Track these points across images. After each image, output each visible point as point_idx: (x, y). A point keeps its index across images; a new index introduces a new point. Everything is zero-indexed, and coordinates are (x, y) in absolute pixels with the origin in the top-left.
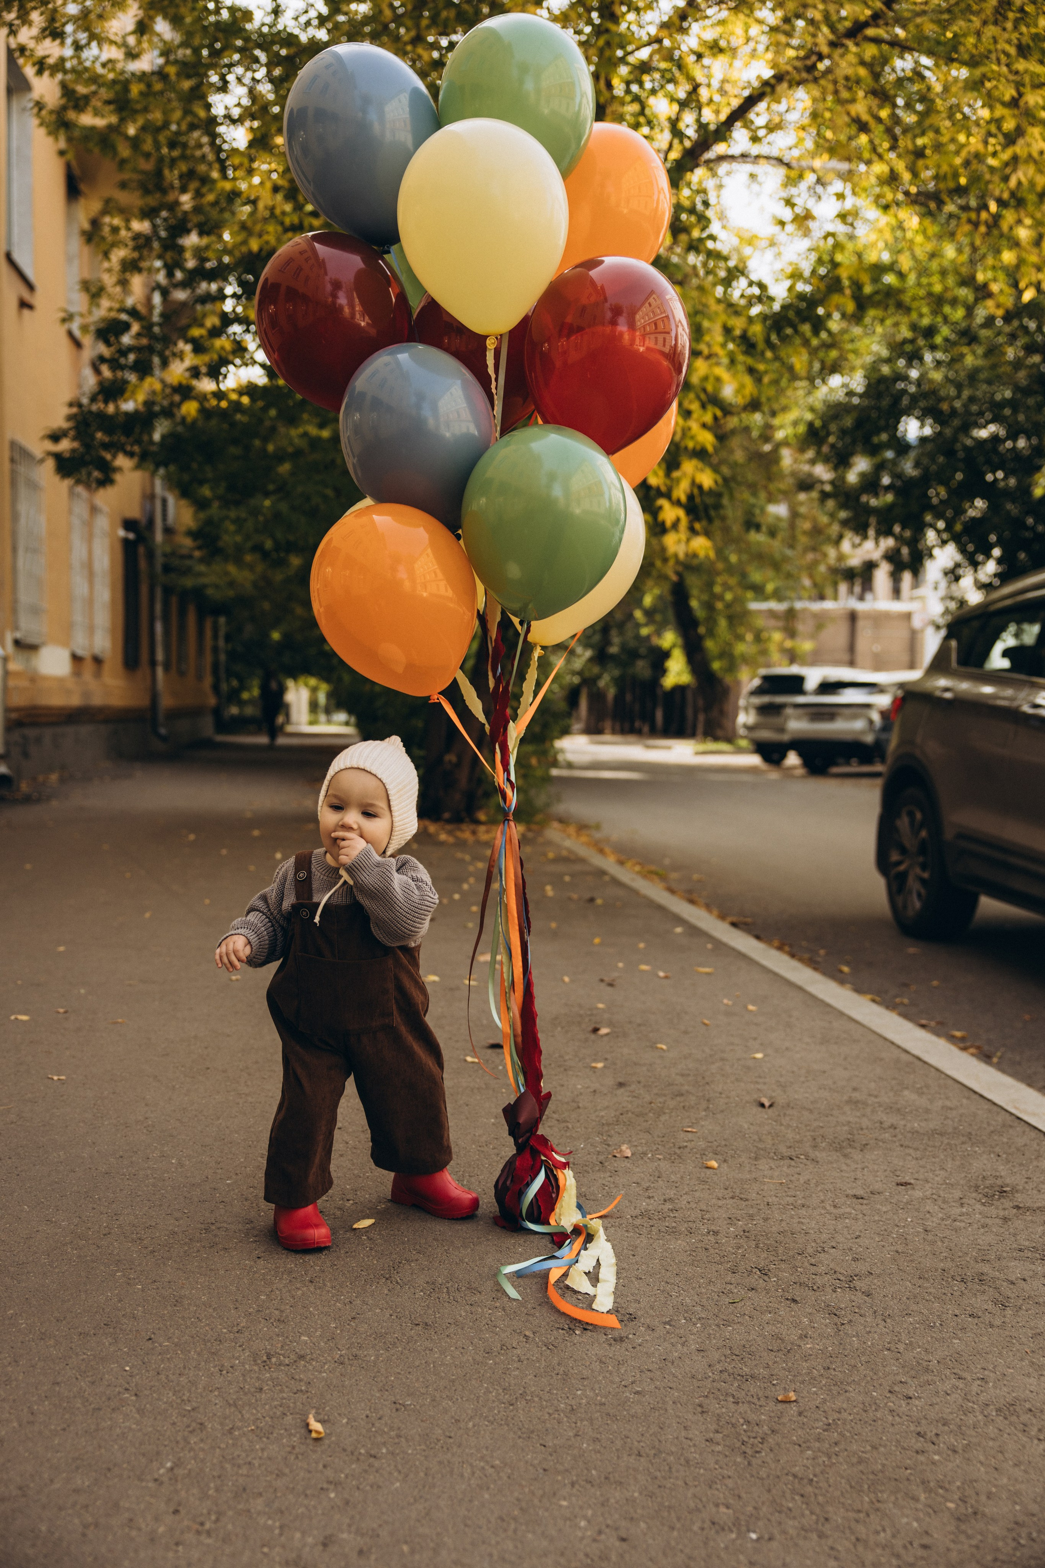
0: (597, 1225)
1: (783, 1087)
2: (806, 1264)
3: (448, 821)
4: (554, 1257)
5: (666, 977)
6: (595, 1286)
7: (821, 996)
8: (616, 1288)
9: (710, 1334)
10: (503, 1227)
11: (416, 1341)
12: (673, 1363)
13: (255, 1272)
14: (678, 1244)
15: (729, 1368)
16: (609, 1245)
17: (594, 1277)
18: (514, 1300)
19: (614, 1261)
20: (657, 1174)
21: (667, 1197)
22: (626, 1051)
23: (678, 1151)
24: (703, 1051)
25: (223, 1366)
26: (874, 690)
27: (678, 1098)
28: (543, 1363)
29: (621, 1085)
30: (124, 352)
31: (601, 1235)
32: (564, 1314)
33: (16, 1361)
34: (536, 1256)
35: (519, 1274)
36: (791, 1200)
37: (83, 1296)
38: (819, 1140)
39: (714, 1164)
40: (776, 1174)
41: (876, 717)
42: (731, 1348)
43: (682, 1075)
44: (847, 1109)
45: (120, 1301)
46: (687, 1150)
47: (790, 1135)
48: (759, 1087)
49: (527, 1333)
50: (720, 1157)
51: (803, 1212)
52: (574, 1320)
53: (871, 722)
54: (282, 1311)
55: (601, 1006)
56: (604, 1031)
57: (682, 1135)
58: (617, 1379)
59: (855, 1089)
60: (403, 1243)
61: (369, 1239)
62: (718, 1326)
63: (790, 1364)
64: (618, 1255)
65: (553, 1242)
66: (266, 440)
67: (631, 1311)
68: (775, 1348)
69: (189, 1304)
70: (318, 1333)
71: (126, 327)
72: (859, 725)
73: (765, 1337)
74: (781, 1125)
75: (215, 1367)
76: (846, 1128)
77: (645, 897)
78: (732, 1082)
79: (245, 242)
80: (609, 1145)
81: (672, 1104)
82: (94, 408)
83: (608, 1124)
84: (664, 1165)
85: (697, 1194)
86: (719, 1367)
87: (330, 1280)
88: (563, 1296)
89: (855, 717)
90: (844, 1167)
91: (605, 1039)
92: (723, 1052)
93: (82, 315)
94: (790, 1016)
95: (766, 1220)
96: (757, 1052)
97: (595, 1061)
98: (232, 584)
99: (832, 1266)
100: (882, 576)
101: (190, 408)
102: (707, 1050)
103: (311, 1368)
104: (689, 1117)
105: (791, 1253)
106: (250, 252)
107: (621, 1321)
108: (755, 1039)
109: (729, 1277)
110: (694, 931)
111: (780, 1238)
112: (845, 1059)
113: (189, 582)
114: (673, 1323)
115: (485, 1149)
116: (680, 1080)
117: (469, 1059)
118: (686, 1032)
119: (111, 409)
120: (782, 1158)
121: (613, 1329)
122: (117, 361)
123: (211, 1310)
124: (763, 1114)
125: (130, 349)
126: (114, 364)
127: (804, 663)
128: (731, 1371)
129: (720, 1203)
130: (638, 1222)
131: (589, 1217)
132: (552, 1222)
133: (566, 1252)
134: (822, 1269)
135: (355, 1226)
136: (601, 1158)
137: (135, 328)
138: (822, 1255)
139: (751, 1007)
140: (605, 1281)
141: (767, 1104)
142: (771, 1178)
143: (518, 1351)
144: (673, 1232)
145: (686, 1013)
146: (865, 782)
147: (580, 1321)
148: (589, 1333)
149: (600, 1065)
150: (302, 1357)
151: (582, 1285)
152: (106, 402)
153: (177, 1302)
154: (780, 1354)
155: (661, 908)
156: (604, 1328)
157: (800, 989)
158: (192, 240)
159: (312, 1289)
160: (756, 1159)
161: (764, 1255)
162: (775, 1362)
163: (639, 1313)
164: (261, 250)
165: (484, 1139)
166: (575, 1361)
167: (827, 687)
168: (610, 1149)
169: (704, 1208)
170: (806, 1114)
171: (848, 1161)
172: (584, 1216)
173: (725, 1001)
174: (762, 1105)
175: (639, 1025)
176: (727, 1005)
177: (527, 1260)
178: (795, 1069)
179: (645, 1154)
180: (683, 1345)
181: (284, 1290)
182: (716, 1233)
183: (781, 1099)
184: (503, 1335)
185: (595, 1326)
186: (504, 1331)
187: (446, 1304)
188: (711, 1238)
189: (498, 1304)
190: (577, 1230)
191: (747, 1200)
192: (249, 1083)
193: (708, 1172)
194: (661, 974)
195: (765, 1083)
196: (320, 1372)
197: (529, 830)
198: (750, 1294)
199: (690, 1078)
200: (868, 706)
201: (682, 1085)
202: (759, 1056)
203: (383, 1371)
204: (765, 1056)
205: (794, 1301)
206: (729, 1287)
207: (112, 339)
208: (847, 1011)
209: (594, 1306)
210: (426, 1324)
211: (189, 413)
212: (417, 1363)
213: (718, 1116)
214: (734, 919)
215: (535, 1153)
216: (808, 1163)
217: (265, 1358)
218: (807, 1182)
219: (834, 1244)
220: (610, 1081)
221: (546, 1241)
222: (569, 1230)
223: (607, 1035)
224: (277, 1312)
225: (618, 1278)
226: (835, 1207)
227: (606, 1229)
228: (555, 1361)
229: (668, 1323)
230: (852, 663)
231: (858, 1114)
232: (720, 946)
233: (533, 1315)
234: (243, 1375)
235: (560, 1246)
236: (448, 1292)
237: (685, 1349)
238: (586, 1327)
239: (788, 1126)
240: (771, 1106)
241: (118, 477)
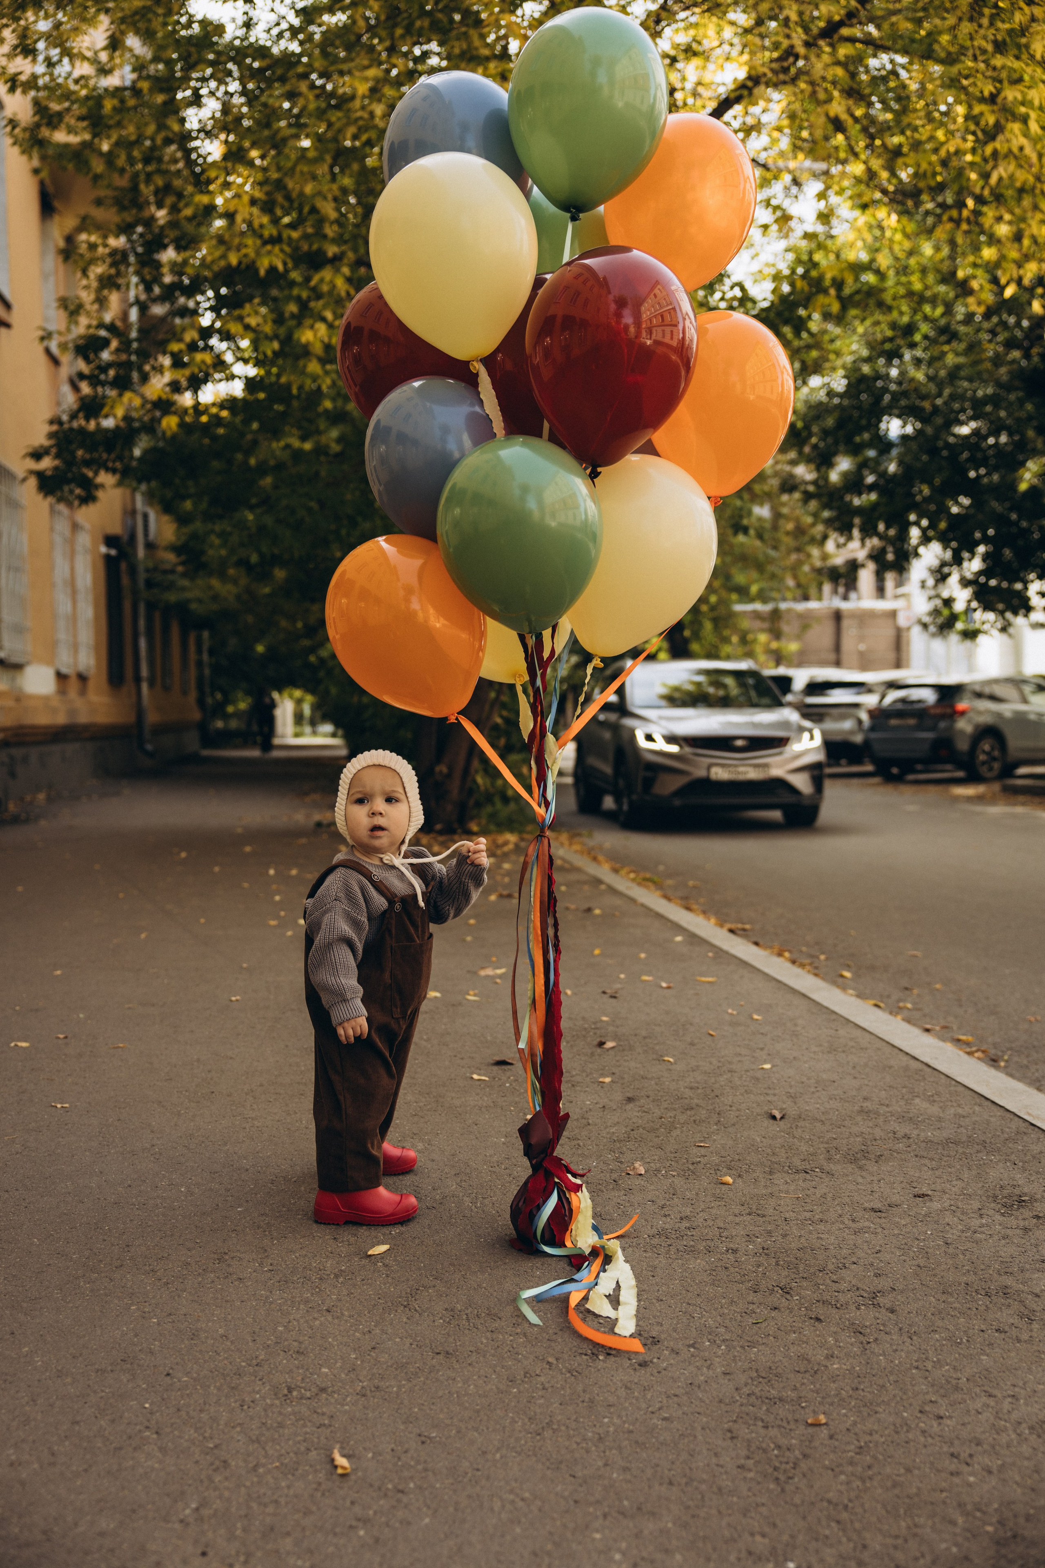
0: (614, 1246)
1: (793, 1097)
2: (828, 1281)
3: (441, 833)
4: (572, 1280)
5: (669, 988)
6: (616, 1308)
7: (825, 1004)
8: (638, 1311)
9: (735, 1357)
10: (520, 1250)
11: (438, 1371)
12: (699, 1387)
13: (271, 1303)
14: (697, 1263)
15: (757, 1391)
16: (627, 1267)
17: (614, 1300)
18: (535, 1325)
19: (633, 1282)
20: (672, 1191)
21: (683, 1215)
22: (632, 1064)
23: (691, 1167)
24: (711, 1063)
25: (243, 1401)
26: (863, 689)
27: (688, 1112)
28: (568, 1391)
29: (630, 1100)
30: (104, 369)
31: (620, 1256)
32: (586, 1339)
33: (33, 1400)
34: (555, 1280)
35: (538, 1300)
36: (808, 1215)
37: (99, 1332)
38: (833, 1152)
39: (729, 1179)
40: (792, 1188)
41: (864, 716)
42: (757, 1371)
43: (691, 1088)
44: (859, 1119)
45: (136, 1335)
46: (701, 1166)
47: (804, 1148)
48: (769, 1098)
49: (550, 1360)
50: (734, 1172)
51: (821, 1227)
52: (596, 1345)
53: (860, 722)
54: (300, 1343)
55: (605, 1019)
56: (610, 1044)
57: (695, 1150)
58: (644, 1406)
59: (866, 1099)
60: (420, 1269)
61: (385, 1265)
62: (742, 1347)
63: (818, 1386)
64: (637, 1276)
65: (571, 1264)
66: (248, 453)
67: (654, 1334)
68: (802, 1370)
69: (207, 1338)
70: (339, 1365)
71: (106, 343)
72: (848, 725)
73: (790, 1358)
74: (794, 1137)
75: (236, 1402)
76: (858, 1139)
77: (642, 905)
78: (742, 1095)
79: (224, 256)
80: (621, 1162)
81: (682, 1118)
82: (75, 424)
83: (620, 1141)
84: (679, 1182)
85: (714, 1211)
86: (746, 1390)
87: (348, 1309)
88: (584, 1320)
89: (843, 717)
90: (860, 1180)
91: (612, 1052)
92: (730, 1063)
93: (60, 333)
94: (796, 1025)
95: (784, 1236)
96: (765, 1062)
97: (603, 1075)
98: (215, 598)
99: (854, 1282)
100: (866, 577)
101: (170, 423)
102: (714, 1061)
103: (333, 1401)
104: (700, 1131)
105: (812, 1270)
106: (229, 266)
107: (645, 1345)
108: (762, 1049)
109: (751, 1297)
110: (694, 939)
111: (800, 1254)
112: (854, 1067)
113: (172, 597)
114: (697, 1346)
115: (497, 1169)
116: (688, 1093)
117: (475, 1077)
118: (692, 1044)
119: (92, 425)
120: (797, 1172)
121: (637, 1353)
122: (97, 377)
123: (229, 1343)
124: (774, 1127)
125: (110, 365)
126: (94, 380)
127: (790, 665)
128: (759, 1394)
129: (737, 1220)
130: (655, 1241)
131: (606, 1237)
132: (568, 1244)
133: (585, 1275)
134: (844, 1286)
135: (370, 1253)
136: (615, 1176)
137: (114, 344)
138: (844, 1271)
139: (756, 1017)
140: (626, 1304)
141: (778, 1116)
142: (787, 1192)
143: (542, 1379)
144: (692, 1251)
145: (691, 1024)
146: (855, 781)
147: (603, 1346)
148: (612, 1359)
149: (608, 1080)
150: (323, 1390)
151: (604, 1309)
152: (87, 419)
153: (194, 1336)
154: (807, 1375)
155: (659, 916)
156: (628, 1352)
157: (804, 996)
158: (169, 255)
159: (330, 1318)
160: (771, 1173)
161: (785, 1273)
162: (803, 1384)
163: (663, 1336)
164: (240, 263)
165: (495, 1158)
166: (600, 1387)
167: (815, 688)
168: (623, 1166)
169: (722, 1225)
170: (818, 1124)
171: (864, 1174)
172: (600, 1237)
173: (730, 1011)
174: (774, 1118)
175: (645, 1038)
176: (731, 1014)
177: (545, 1283)
178: (804, 1079)
179: (659, 1171)
180: (708, 1368)
181: (302, 1321)
182: (735, 1251)
183: (792, 1111)
184: (525, 1362)
185: (618, 1351)
186: (526, 1358)
187: (467, 1332)
188: (731, 1256)
189: (519, 1330)
190: (595, 1252)
191: (764, 1216)
192: (255, 1106)
193: (724, 1188)
194: (664, 985)
195: (775, 1095)
196: (343, 1405)
197: (522, 839)
198: (773, 1314)
199: (699, 1091)
200: (856, 706)
201: (691, 1098)
202: (767, 1066)
203: (406, 1402)
204: (773, 1066)
205: (818, 1319)
206: (751, 1307)
207: (92, 356)
208: (852, 1019)
209: (617, 1330)
210: (447, 1353)
211: (170, 428)
212: (440, 1393)
213: (730, 1129)
214: (733, 926)
215: (549, 1175)
216: (824, 1176)
217: (286, 1392)
218: (824, 1196)
219: (854, 1259)
220: (618, 1096)
221: (563, 1265)
222: (587, 1251)
223: (613, 1048)
224: (295, 1344)
225: (639, 1301)
226: (853, 1221)
227: (623, 1249)
228: (580, 1388)
229: (692, 1346)
230: (838, 664)
231: (871, 1124)
232: (720, 954)
233: (555, 1341)
234: (265, 1410)
235: (579, 1269)
236: (468, 1319)
237: (711, 1372)
238: (610, 1352)
239: (801, 1139)
240: (782, 1118)
241: (100, 494)
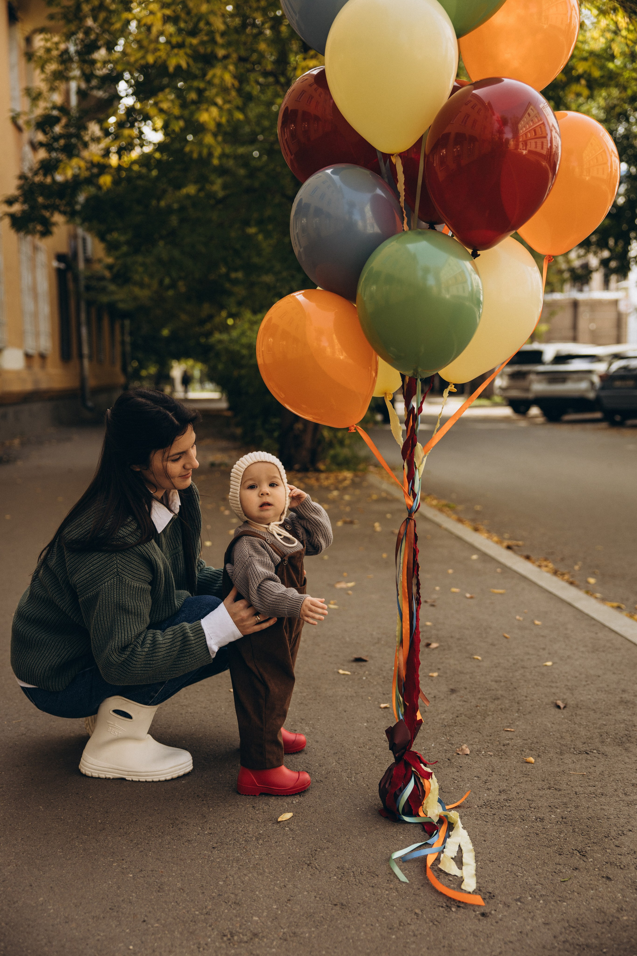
0: (454, 815)
1: (571, 690)
2: (613, 846)
3: (299, 471)
4: (427, 845)
5: (471, 598)
6: (460, 868)
7: (586, 611)
8: (476, 871)
9: (550, 909)
10: (386, 817)
11: (337, 920)
12: (527, 935)
13: (212, 861)
14: (516, 830)
15: (569, 938)
16: (465, 833)
17: (459, 860)
18: (404, 882)
19: (471, 847)
20: (491, 768)
21: (501, 789)
22: (452, 661)
23: (503, 748)
24: (508, 661)
25: (199, 944)
26: (594, 359)
27: (496, 702)
28: (432, 937)
29: (453, 691)
30: (56, 139)
31: (459, 824)
32: (441, 894)
33: (50, 942)
34: (414, 843)
35: (403, 860)
36: (592, 789)
37: (92, 884)
38: (605, 735)
39: (532, 759)
40: (578, 766)
41: (596, 379)
42: (568, 922)
43: (496, 681)
44: (621, 708)
45: (119, 888)
46: (510, 747)
47: (583, 733)
48: (553, 690)
49: (417, 911)
50: (534, 753)
51: (603, 799)
52: (449, 899)
53: (592, 383)
54: (236, 895)
55: (428, 624)
56: (434, 645)
57: (504, 734)
58: (488, 951)
59: (624, 691)
60: (316, 833)
61: (291, 830)
62: (555, 901)
63: (614, 934)
64: (473, 840)
65: (424, 830)
66: (159, 199)
67: (490, 890)
68: (601, 921)
69: (169, 890)
70: (265, 914)
71: (57, 120)
72: (583, 385)
73: (591, 911)
74: (575, 724)
75: (194, 945)
76: (623, 725)
77: (446, 530)
78: (533, 687)
79: (143, 57)
80: (452, 744)
81: (492, 706)
82: (37, 179)
83: (449, 726)
84: (495, 761)
85: (523, 786)
86: (561, 938)
87: (268, 867)
88: (438, 877)
89: (580, 380)
90: (627, 760)
91: (436, 652)
92: (522, 660)
93: (25, 113)
94: (566, 629)
95: (577, 807)
96: (547, 660)
97: (431, 671)
98: (135, 298)
99: (631, 847)
100: (597, 278)
101: (106, 180)
102: (511, 660)
103: (263, 944)
104: (506, 718)
105: (600, 836)
106: (147, 64)
107: (484, 899)
108: (544, 649)
109: (558, 859)
110: (485, 557)
111: (589, 823)
112: (612, 665)
113: (104, 299)
114: (522, 900)
115: (364, 749)
116: (494, 685)
117: (341, 672)
118: (493, 645)
119: (49, 180)
120: (580, 753)
121: (479, 906)
122: (51, 145)
123: (185, 895)
124: (560, 715)
125: (61, 136)
126: (49, 147)
127: (541, 342)
128: (571, 941)
129: (541, 793)
130: (483, 811)
131: (447, 807)
132: (421, 814)
133: (436, 840)
134: (625, 850)
135: (279, 820)
136: (449, 755)
137: (64, 121)
138: (623, 837)
139: (537, 622)
140: (467, 864)
141: (562, 706)
142: (575, 770)
143: (412, 927)
144: (510, 819)
145: (490, 628)
146: (589, 426)
147: (454, 900)
148: (462, 910)
149: (435, 674)
150: (256, 935)
151: (452, 869)
152: (45, 175)
153: (160, 889)
154: (605, 925)
155: (459, 539)
156: (473, 905)
157: (570, 605)
158: (101, 54)
159: (255, 875)
160: (561, 753)
161: (580, 839)
162: (602, 933)
163: (497, 892)
164: (155, 62)
165: (361, 741)
166: (455, 934)
167: (560, 359)
168: (454, 747)
169: (530, 798)
170: (591, 713)
171: (629, 755)
172: (444, 809)
173: (518, 617)
174: (559, 707)
175: (459, 639)
176: (519, 620)
177: (407, 846)
178: (577, 674)
179: (480, 751)
180: (532, 919)
181: (236, 877)
182: (542, 820)
183: (571, 702)
184: (400, 913)
185: (465, 904)
186: (400, 910)
187: (354, 887)
188: (539, 824)
189: (392, 886)
190: (441, 820)
191: (560, 790)
192: (187, 696)
193: (529, 766)
194: (468, 595)
195: (557, 687)
196: (271, 948)
197: (356, 476)
198: (576, 873)
199: (502, 684)
200: (590, 372)
201: (497, 690)
202: (549, 663)
203: (316, 946)
204: (554, 663)
205: (608, 878)
206: (559, 867)
207: (48, 129)
208: (607, 624)
209: (463, 887)
210: (342, 904)
211: (105, 184)
212: (340, 939)
213: (528, 716)
214: (510, 543)
215: (408, 765)
216: (600, 756)
217: (229, 936)
218: (602, 773)
219: (630, 827)
220: (444, 688)
221: (418, 831)
222: (436, 820)
223: (437, 648)
224: (233, 896)
225: (476, 861)
226: (626, 794)
227: (461, 818)
228: (441, 935)
229: (518, 900)
230: (575, 339)
231: (630, 713)
232: (506, 570)
233: (419, 895)
234: (216, 952)
235: (431, 835)
236: (354, 876)
237: (534, 923)
238: (460, 905)
239: (580, 725)
240: (565, 707)
241: (55, 230)
